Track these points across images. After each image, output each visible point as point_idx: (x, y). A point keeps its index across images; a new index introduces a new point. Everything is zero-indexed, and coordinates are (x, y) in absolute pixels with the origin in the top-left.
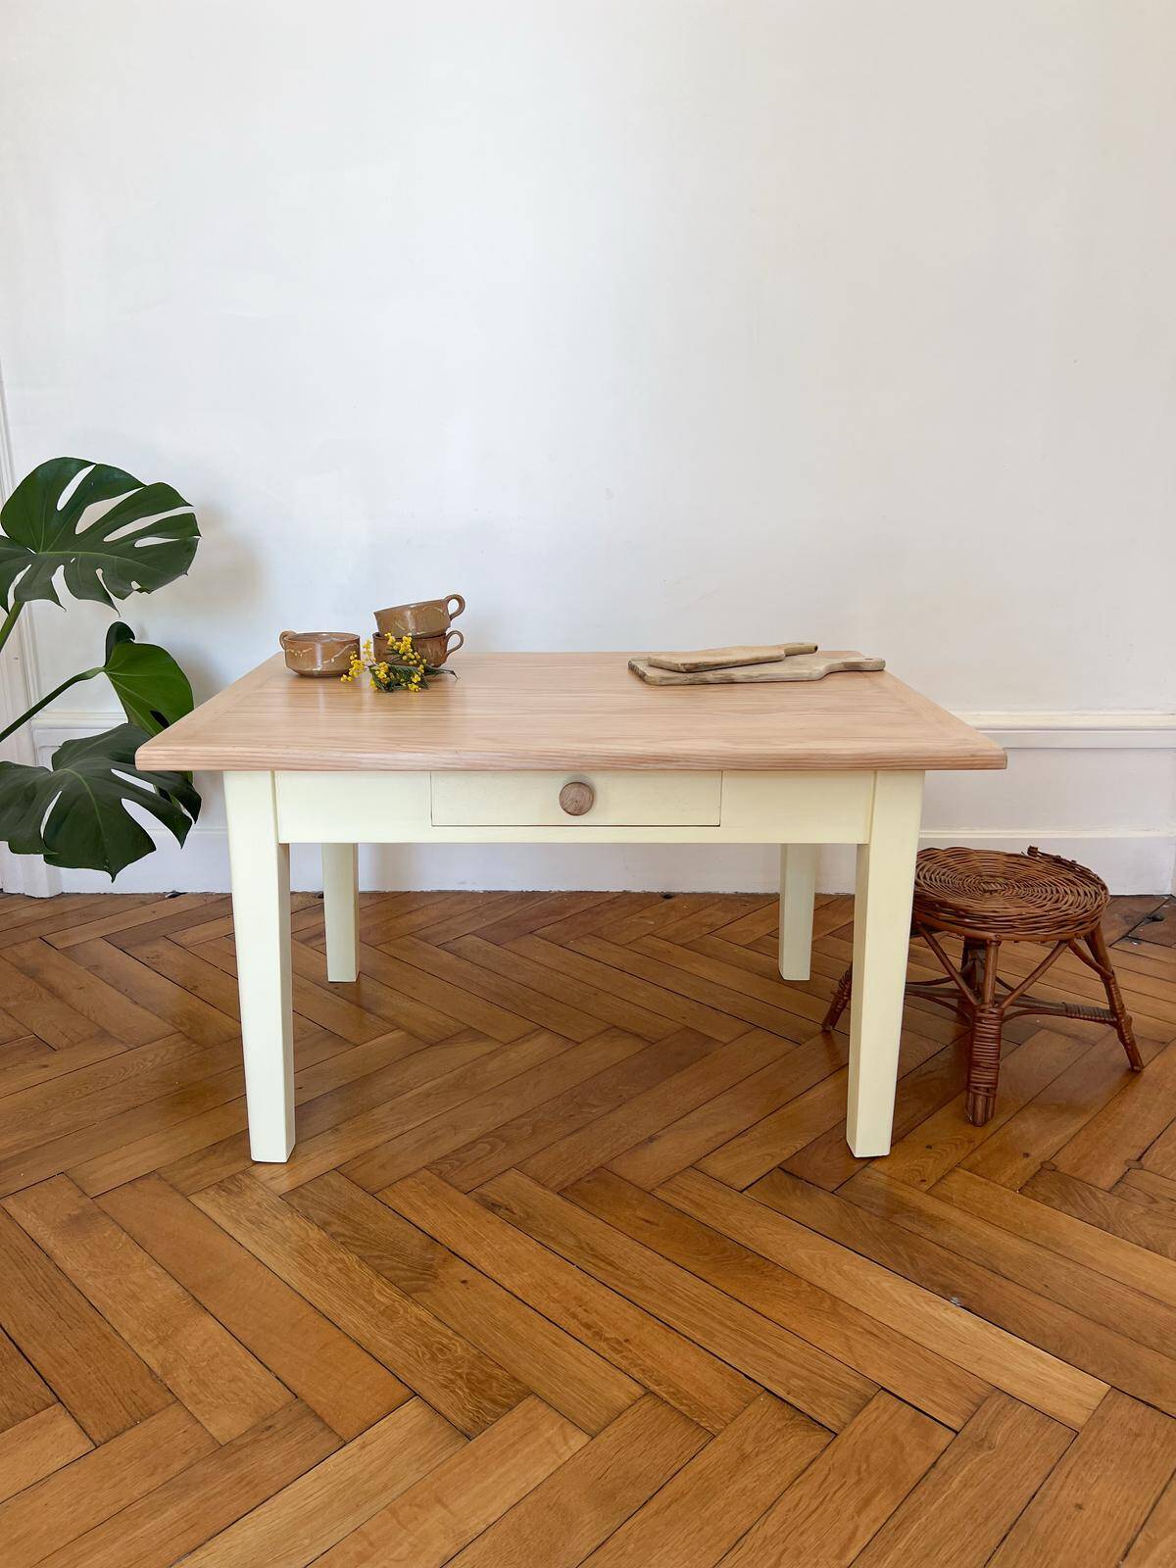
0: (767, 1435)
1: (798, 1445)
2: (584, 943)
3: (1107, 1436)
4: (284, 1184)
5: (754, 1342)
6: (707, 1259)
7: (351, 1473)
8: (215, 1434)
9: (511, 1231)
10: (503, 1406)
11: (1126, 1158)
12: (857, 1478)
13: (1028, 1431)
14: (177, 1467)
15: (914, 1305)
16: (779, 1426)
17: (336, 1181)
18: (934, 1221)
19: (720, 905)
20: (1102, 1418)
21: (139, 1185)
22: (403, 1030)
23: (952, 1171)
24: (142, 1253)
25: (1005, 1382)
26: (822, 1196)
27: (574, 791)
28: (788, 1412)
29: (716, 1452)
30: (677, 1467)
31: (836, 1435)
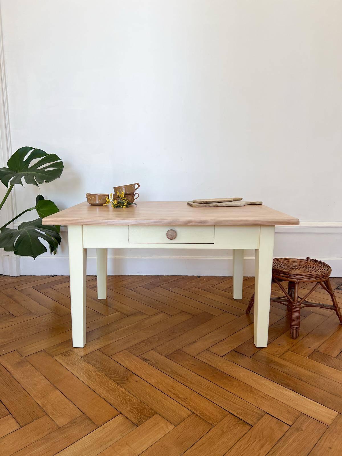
0: (230, 426)
1: (240, 429)
2: (174, 289)
3: (338, 427)
4: (82, 354)
5: (226, 399)
6: (211, 375)
7: (100, 436)
8: (58, 424)
9: (151, 367)
10: (148, 417)
11: (340, 348)
12: (259, 439)
13: (313, 426)
14: (46, 433)
15: (276, 389)
16: (234, 423)
17: (98, 353)
18: (281, 366)
19: (215, 279)
20: (336, 422)
21: (38, 353)
22: (120, 312)
23: (287, 351)
24: (38, 372)
25: (305, 412)
26: (247, 358)
27: (171, 232)
28: (237, 420)
29: (214, 431)
30: (202, 435)
31: (253, 426)
